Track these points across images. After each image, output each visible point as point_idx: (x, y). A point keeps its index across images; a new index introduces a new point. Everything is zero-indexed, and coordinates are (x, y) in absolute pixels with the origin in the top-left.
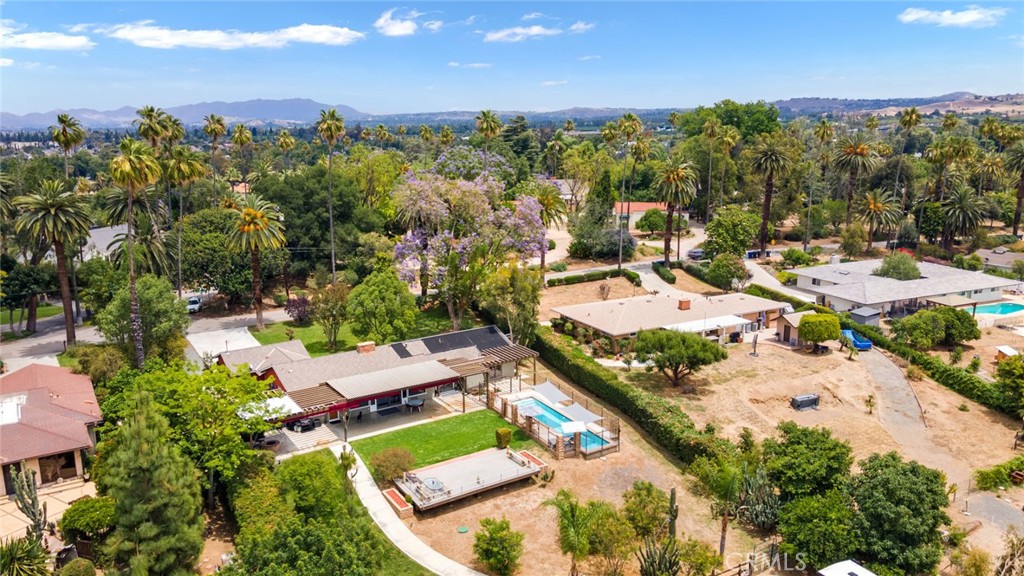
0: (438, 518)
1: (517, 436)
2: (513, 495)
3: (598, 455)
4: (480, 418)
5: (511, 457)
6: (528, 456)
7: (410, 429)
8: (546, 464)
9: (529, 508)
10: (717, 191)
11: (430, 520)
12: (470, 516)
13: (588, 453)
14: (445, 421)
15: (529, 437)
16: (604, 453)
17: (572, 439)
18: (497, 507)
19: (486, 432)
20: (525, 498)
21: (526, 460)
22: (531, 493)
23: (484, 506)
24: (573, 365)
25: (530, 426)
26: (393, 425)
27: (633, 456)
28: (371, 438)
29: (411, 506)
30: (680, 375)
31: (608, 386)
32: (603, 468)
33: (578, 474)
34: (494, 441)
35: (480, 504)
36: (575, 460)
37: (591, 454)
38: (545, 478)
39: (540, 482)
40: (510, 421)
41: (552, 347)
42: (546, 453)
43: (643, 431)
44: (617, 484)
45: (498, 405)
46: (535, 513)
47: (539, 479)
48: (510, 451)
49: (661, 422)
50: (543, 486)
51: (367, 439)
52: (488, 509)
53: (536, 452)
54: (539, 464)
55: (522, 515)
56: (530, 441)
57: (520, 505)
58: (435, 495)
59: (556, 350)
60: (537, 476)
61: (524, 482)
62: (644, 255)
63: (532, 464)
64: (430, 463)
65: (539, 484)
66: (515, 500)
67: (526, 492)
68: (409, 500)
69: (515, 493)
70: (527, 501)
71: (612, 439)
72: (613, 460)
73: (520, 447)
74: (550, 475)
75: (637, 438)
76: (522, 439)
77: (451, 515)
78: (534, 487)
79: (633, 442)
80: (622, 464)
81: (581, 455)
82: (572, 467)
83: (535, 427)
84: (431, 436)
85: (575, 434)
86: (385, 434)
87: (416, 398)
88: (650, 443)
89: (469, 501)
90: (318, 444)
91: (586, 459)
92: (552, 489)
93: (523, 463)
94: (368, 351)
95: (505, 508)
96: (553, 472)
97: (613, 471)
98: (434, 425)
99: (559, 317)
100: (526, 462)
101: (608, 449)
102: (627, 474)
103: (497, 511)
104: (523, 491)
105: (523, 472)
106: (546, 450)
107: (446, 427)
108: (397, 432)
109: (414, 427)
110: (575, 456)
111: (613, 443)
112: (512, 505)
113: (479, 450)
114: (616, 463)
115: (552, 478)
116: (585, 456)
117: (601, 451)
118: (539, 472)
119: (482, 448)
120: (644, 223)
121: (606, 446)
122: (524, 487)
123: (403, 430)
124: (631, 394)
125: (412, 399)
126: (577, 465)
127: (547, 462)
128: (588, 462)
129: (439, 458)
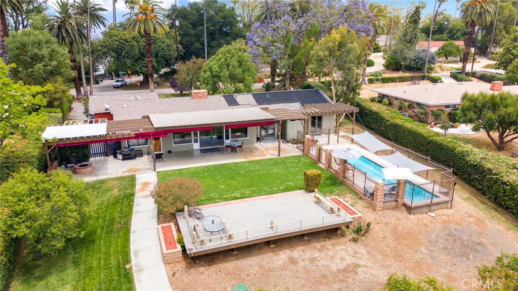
0: (214, 268)
1: (328, 182)
2: (315, 248)
3: (425, 210)
4: (293, 162)
5: (318, 202)
6: (338, 203)
7: (221, 165)
8: (360, 214)
9: (334, 267)
10: (500, 31)
11: (202, 269)
12: (253, 271)
13: (413, 205)
14: (258, 162)
15: (342, 183)
16: (433, 208)
17: (393, 189)
18: (293, 261)
19: (296, 175)
20: (331, 253)
21: (335, 207)
22: (339, 248)
23: (275, 258)
24: (392, 124)
25: (344, 172)
26: (208, 161)
27: (470, 216)
28: (180, 170)
29: (179, 248)
30: (506, 139)
31: (430, 142)
32: (431, 226)
33: (400, 229)
34: (302, 183)
35: (271, 254)
36: (397, 213)
37: (416, 208)
38: (358, 231)
39: (350, 235)
40: (323, 167)
41: (371, 111)
42: (361, 202)
43: (473, 190)
44: (453, 249)
45: (313, 152)
46: (341, 277)
47: (350, 231)
48: (318, 195)
49: (505, 179)
50: (355, 240)
51: (176, 170)
52: (281, 263)
53: (347, 199)
54: (352, 213)
55: (324, 276)
56: (343, 188)
57: (323, 262)
58: (213, 237)
59: (376, 113)
60: (348, 227)
61: (332, 232)
62: (442, 70)
63: (343, 212)
64: (226, 199)
65: (350, 237)
66: (317, 254)
67: (333, 245)
68: (181, 241)
69: (318, 245)
70: (332, 257)
71: (442, 193)
72: (445, 218)
73: (331, 192)
74: (364, 227)
75: (467, 196)
76: (334, 184)
77: (231, 265)
78: (343, 240)
79: (465, 199)
80: (457, 223)
81: (404, 208)
82: (393, 220)
83: (349, 174)
84: (239, 174)
85: (399, 182)
86: (195, 168)
87: (237, 141)
88: (484, 203)
89: (260, 248)
90: (129, 171)
91: (410, 213)
92: (366, 245)
93: (332, 209)
94: (201, 98)
95: (302, 264)
96: (369, 225)
97: (446, 231)
98: (246, 164)
99: (377, 96)
100: (336, 209)
101: (437, 204)
102: (465, 238)
103: (291, 267)
104: (328, 243)
105: (330, 220)
106: (361, 198)
107: (257, 167)
108: (208, 167)
109: (226, 164)
110: (395, 208)
111: (443, 198)
112: (313, 260)
113: (284, 191)
114: (449, 222)
115: (367, 231)
116: (409, 209)
117: (429, 206)
118: (351, 222)
119: (288, 189)
120: (441, 51)
121: (435, 200)
122: (330, 238)
123: (215, 165)
124: (460, 149)
125: (233, 141)
126: (398, 219)
127: (362, 212)
128: (412, 217)
129: (238, 195)
